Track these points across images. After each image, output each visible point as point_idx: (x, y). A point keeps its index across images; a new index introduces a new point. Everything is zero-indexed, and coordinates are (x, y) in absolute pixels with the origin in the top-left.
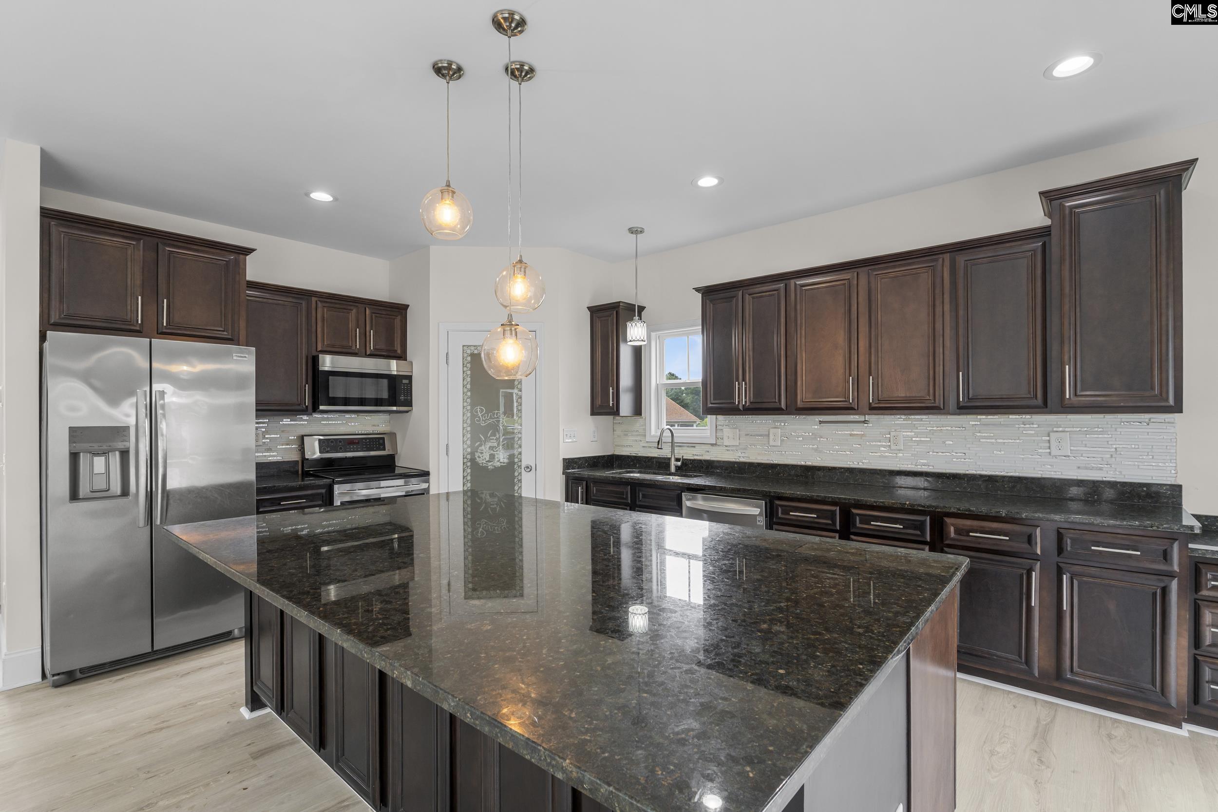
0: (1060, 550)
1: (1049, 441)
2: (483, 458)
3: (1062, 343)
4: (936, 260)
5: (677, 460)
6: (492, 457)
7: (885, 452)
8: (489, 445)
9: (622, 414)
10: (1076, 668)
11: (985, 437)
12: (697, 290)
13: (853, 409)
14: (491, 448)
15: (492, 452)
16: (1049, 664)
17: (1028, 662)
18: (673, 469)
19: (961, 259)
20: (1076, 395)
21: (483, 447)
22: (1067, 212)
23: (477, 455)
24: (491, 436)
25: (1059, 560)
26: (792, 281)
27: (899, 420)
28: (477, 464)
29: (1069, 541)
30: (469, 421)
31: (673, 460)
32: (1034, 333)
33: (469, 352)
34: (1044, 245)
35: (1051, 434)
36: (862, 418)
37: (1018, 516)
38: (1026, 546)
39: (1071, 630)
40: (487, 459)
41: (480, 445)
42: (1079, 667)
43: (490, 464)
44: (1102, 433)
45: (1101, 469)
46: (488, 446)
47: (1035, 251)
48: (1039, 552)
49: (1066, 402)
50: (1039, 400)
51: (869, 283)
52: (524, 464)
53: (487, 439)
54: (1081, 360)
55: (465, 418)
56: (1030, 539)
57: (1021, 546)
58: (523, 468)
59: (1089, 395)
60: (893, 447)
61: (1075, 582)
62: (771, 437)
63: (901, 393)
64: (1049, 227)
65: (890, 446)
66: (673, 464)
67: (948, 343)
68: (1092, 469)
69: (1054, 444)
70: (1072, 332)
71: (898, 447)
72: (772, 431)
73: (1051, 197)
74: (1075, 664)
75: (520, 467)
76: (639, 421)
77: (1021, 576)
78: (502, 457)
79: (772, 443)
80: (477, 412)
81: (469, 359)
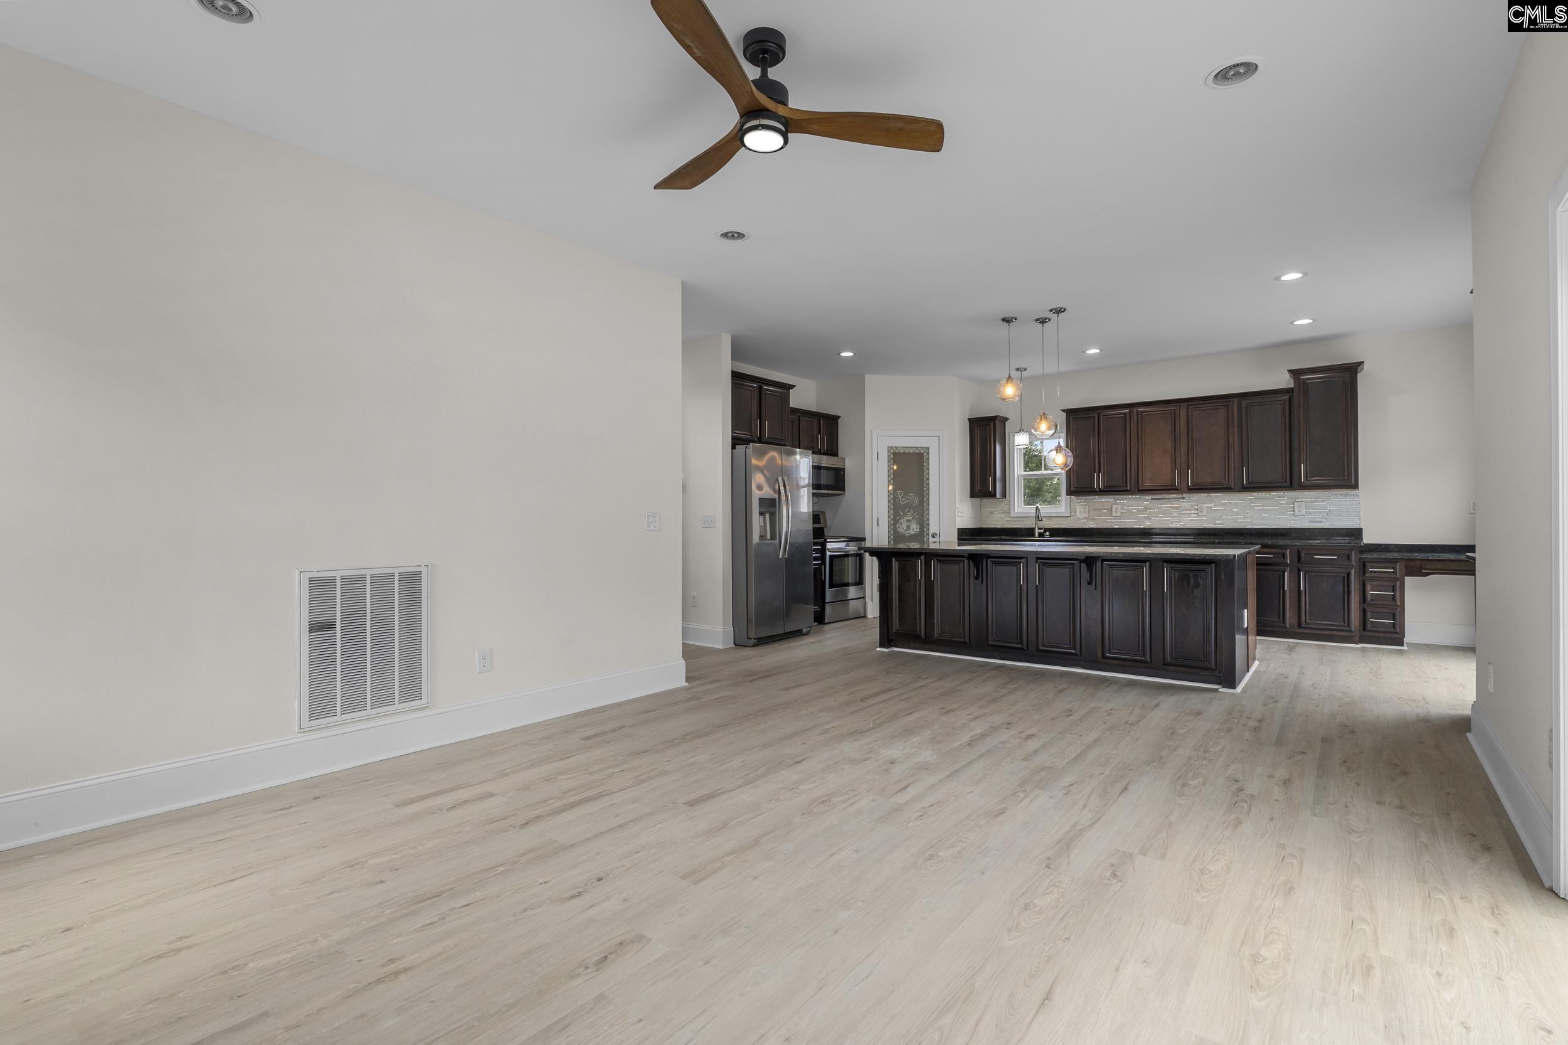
0: (1299, 560)
1: (1294, 507)
2: (902, 528)
3: (1300, 453)
4: (1229, 402)
5: (1039, 529)
6: (908, 527)
7: (1194, 517)
8: (907, 518)
9: (997, 497)
10: (1308, 621)
11: (1256, 506)
12: (1063, 411)
13: (1177, 490)
14: (908, 521)
15: (908, 524)
16: (1295, 621)
17: (1284, 621)
18: (1037, 535)
19: (1244, 403)
20: (1307, 480)
21: (902, 520)
22: (1302, 382)
23: (898, 526)
24: (908, 512)
25: (1298, 565)
26: (1135, 409)
27: (1203, 496)
28: (898, 532)
29: (1303, 555)
30: (892, 502)
31: (1037, 528)
32: (1285, 446)
33: (892, 451)
34: (1290, 398)
35: (1295, 503)
36: (1181, 496)
37: (1278, 544)
38: (1282, 560)
39: (1305, 601)
40: (905, 529)
41: (900, 519)
42: (1309, 619)
43: (907, 532)
44: (1322, 501)
45: (1321, 522)
46: (905, 520)
47: (1285, 400)
48: (1288, 562)
49: (1302, 484)
50: (1288, 484)
51: (1188, 412)
52: (931, 531)
53: (905, 514)
54: (1310, 462)
55: (890, 499)
56: (1284, 556)
57: (1280, 560)
58: (930, 536)
59: (1316, 480)
60: (1200, 514)
61: (1307, 575)
62: (1114, 510)
63: (1208, 479)
64: (1292, 388)
65: (1198, 513)
66: (1037, 532)
67: (1236, 450)
68: (1317, 522)
69: (1296, 509)
70: (1305, 447)
71: (1203, 514)
72: (1114, 506)
73: (1294, 373)
74: (1307, 618)
75: (928, 534)
76: (1005, 502)
77: (1280, 575)
78: (915, 528)
79: (1114, 514)
80: (897, 495)
81: (892, 456)
